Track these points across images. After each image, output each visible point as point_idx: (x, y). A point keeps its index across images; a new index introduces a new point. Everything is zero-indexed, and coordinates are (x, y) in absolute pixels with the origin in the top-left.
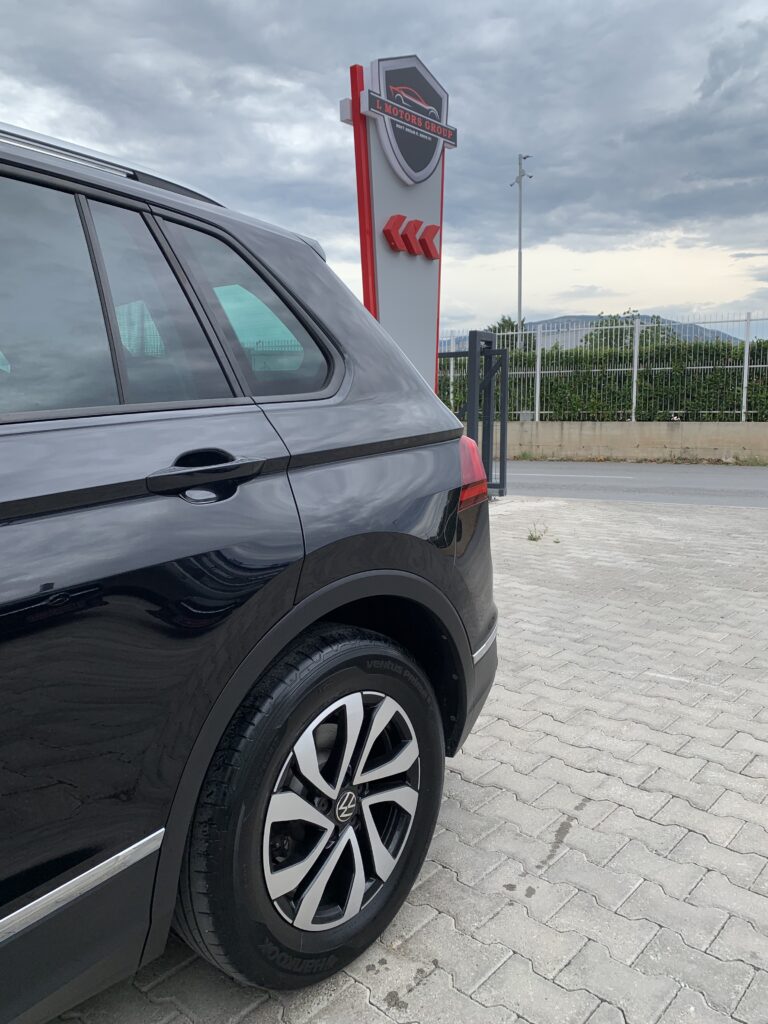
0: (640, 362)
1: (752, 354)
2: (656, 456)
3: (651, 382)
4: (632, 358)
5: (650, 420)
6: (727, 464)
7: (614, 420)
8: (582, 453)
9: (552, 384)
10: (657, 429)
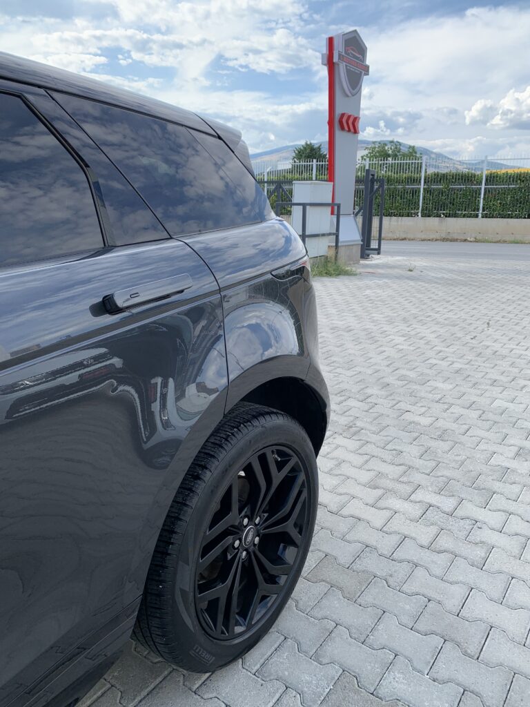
0: (425, 182)
1: (487, 180)
2: (431, 237)
3: (430, 194)
4: (420, 180)
5: (429, 216)
6: (471, 242)
7: (408, 216)
10: (433, 222)
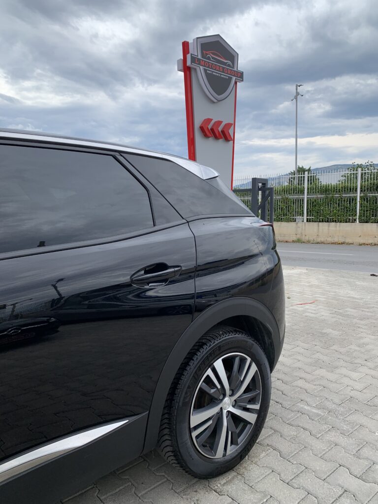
0: (361, 191)
2: (370, 242)
3: (367, 202)
4: (356, 189)
5: (367, 222)
7: (347, 222)
8: (330, 240)
9: (313, 203)
10: (371, 227)
